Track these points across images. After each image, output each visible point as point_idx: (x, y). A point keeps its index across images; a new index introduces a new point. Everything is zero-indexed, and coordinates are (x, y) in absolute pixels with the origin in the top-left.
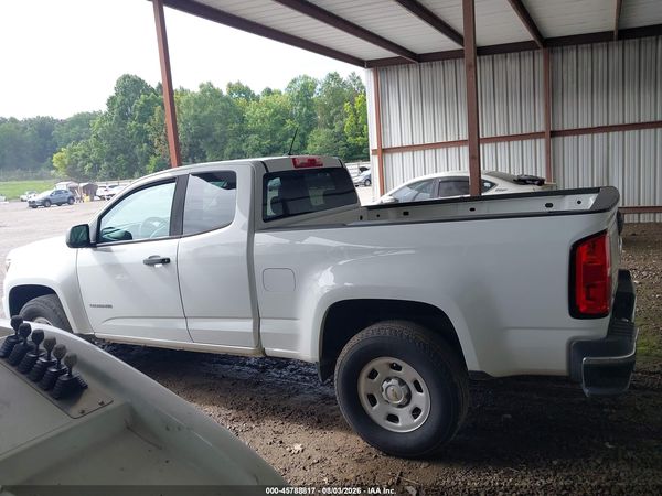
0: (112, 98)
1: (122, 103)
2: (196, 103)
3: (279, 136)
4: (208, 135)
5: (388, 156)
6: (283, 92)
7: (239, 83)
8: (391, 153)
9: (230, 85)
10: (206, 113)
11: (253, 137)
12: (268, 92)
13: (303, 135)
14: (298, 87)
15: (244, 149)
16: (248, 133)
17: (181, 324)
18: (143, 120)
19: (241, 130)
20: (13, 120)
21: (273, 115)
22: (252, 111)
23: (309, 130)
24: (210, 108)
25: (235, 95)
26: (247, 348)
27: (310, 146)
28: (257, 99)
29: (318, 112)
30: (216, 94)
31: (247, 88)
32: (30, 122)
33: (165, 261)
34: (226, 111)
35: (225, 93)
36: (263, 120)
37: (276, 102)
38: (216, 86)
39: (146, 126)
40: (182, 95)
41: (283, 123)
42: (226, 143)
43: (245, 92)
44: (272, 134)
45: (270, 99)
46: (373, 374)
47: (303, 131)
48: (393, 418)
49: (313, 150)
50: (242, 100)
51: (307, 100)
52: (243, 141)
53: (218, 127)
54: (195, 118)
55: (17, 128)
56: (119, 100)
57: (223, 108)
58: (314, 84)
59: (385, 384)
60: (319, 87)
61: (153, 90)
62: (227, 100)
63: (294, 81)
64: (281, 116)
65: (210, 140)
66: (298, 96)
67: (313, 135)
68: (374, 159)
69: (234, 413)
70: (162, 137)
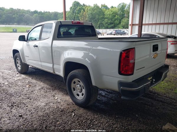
0: (71, 7)
1: (74, 9)
2: (92, 9)
3: (113, 20)
4: (94, 18)
5: (134, 26)
6: (117, 7)
7: (104, 4)
8: (135, 26)
9: (102, 5)
10: (94, 12)
11: (106, 20)
12: (112, 7)
13: (120, 20)
14: (121, 6)
15: (103, 23)
16: (105, 18)
17: (40, 63)
18: (78, 13)
19: (103, 17)
20: (49, 12)
21: (112, 14)
22: (107, 12)
23: (122, 19)
24: (96, 11)
25: (103, 8)
26: (52, 71)
27: (122, 23)
28: (109, 9)
29: (126, 13)
30: (98, 7)
31: (107, 6)
32: (53, 13)
33: (37, 46)
34: (100, 12)
35: (100, 7)
36: (109, 15)
37: (114, 10)
38: (98, 5)
39: (79, 15)
40: (89, 7)
41: (115, 16)
42: (98, 21)
43: (106, 7)
44: (111, 19)
45: (112, 9)
46: (75, 83)
47: (120, 19)
48: (78, 95)
49: (122, 24)
50: (105, 9)
51: (123, 10)
52: (103, 21)
53: (97, 16)
54: (91, 13)
55: (50, 14)
56: (73, 8)
57: (99, 11)
58: (126, 5)
59: (77, 86)
60: (127, 6)
61: (81, 5)
62: (100, 9)
63: (120, 4)
64: (115, 14)
65: (95, 20)
66: (120, 9)
67: (123, 20)
68: (130, 27)
69: (50, 87)
70: (82, 18)
